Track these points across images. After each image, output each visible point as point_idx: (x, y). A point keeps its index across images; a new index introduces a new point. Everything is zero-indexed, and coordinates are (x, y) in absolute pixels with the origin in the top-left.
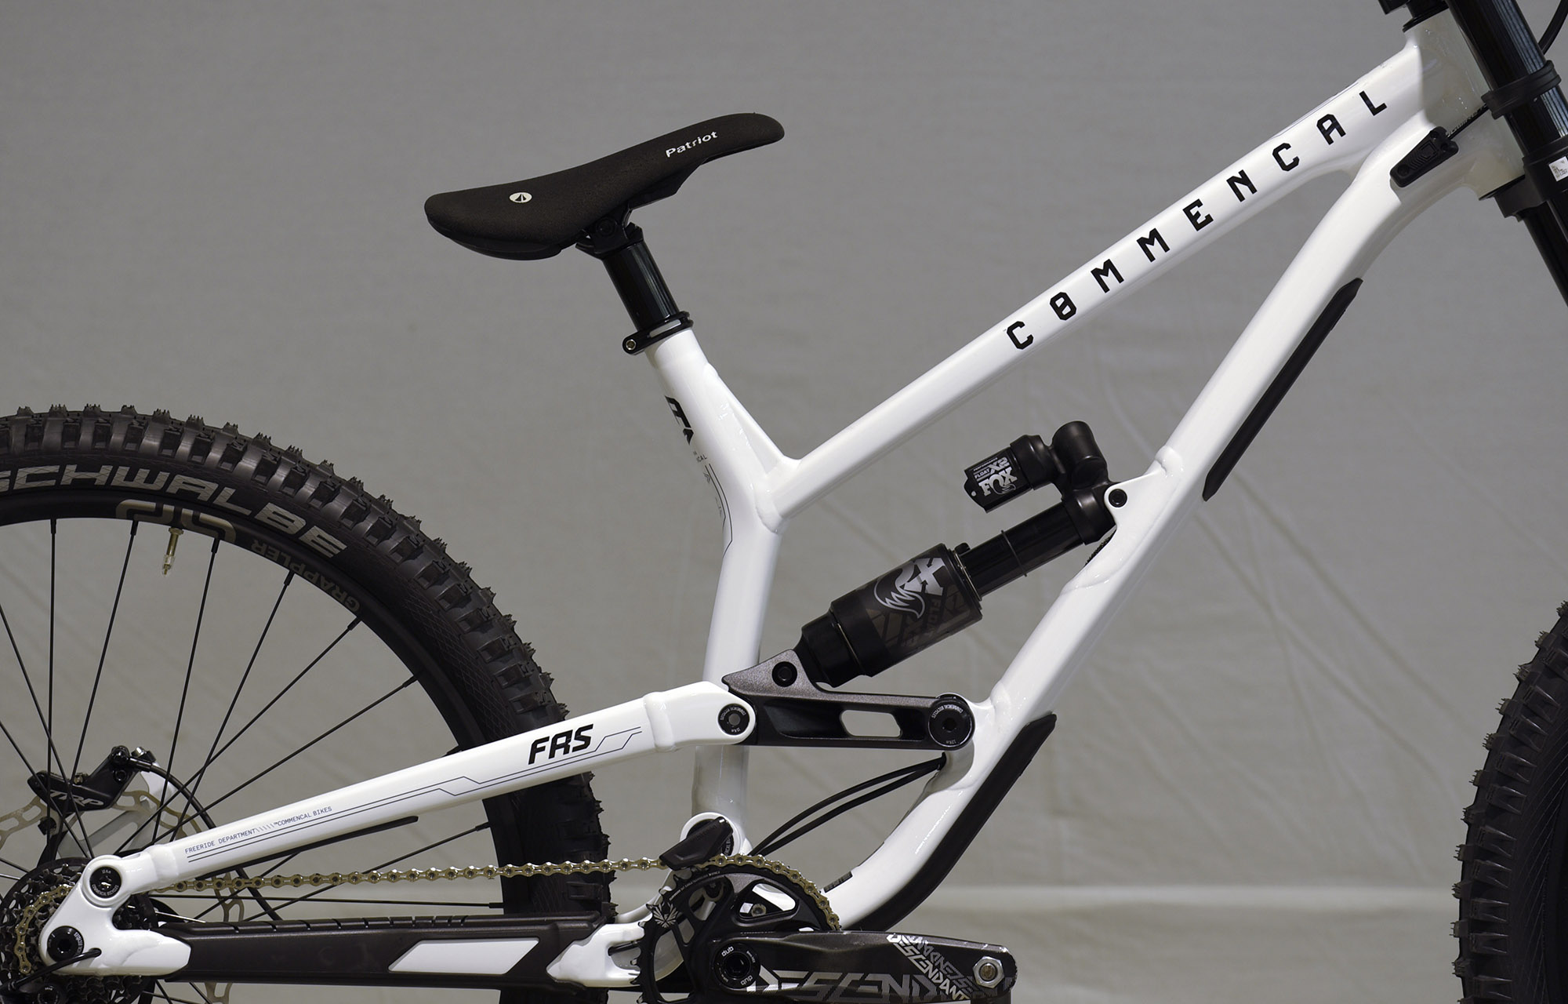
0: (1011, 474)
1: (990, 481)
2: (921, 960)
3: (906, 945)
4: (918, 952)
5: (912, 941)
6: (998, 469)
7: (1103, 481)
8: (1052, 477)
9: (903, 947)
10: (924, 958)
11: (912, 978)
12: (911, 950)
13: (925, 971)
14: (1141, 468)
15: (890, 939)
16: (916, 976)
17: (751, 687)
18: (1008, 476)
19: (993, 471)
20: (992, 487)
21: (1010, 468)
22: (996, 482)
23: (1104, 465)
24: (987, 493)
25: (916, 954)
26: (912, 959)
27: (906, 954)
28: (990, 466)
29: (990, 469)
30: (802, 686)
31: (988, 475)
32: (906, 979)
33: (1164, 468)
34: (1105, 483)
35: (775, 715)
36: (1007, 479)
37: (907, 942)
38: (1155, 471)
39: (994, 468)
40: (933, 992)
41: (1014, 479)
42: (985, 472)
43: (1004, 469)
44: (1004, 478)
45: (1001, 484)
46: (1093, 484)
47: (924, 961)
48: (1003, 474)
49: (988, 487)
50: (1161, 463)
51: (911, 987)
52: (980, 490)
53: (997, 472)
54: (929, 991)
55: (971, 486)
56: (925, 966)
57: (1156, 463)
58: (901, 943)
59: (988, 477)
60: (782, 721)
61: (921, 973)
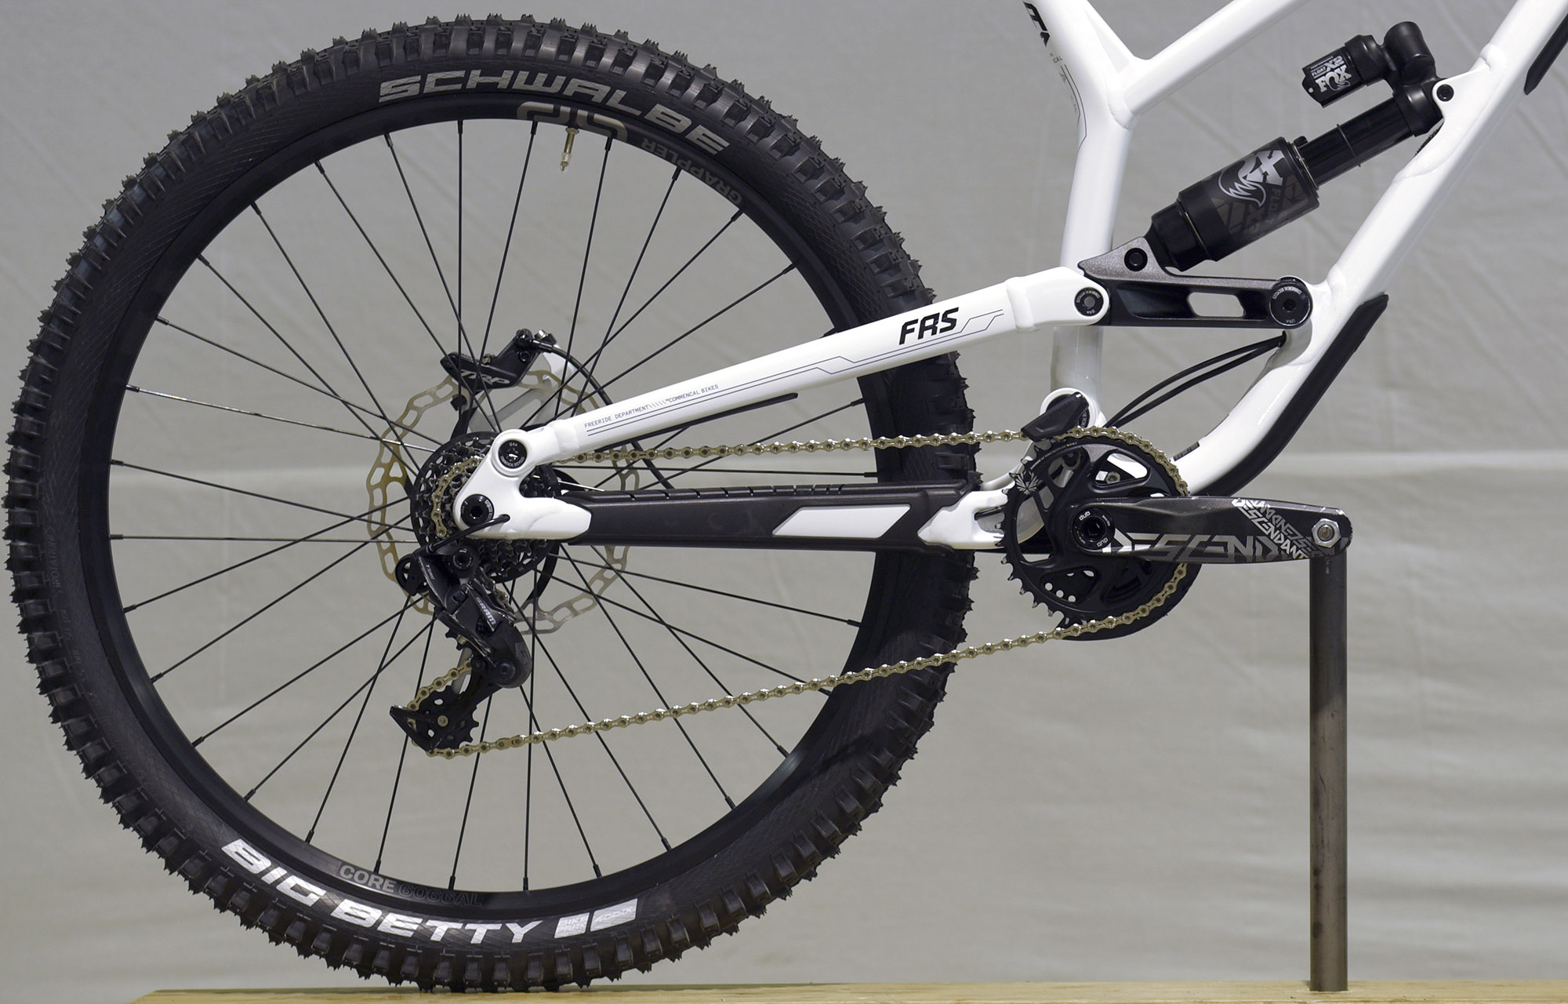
0: (1346, 72)
1: (1326, 78)
2: (1263, 522)
3: (1250, 509)
4: (1261, 516)
5: (1255, 506)
6: (1333, 67)
7: (1430, 77)
8: (1384, 74)
9: (1247, 511)
10: (1266, 521)
11: (1255, 539)
12: (1255, 513)
13: (1267, 533)
14: (1467, 64)
15: (1235, 503)
16: (1259, 537)
17: (1105, 272)
18: (1343, 73)
19: (1329, 69)
20: (1328, 84)
21: (1345, 66)
22: (1332, 79)
23: (1432, 62)
24: (1323, 89)
25: (1259, 517)
26: (1255, 522)
27: (1250, 517)
28: (1326, 64)
29: (1326, 67)
30: (1152, 271)
31: (1324, 72)
32: (1250, 539)
33: (1489, 65)
34: (1433, 79)
35: (1127, 298)
36: (1342, 77)
37: (1250, 506)
38: (1480, 67)
39: (1330, 66)
40: (1275, 551)
41: (1349, 76)
42: (1322, 70)
43: (1339, 67)
44: (1339, 75)
45: (1336, 81)
46: (1423, 79)
47: (1266, 523)
48: (1339, 72)
49: (1324, 84)
50: (1485, 60)
51: (1254, 548)
52: (1316, 87)
53: (1332, 70)
54: (1270, 551)
55: (1309, 83)
56: (1267, 528)
57: (1480, 60)
58: (1245, 507)
59: (1325, 75)
60: (1134, 304)
61: (1263, 534)
